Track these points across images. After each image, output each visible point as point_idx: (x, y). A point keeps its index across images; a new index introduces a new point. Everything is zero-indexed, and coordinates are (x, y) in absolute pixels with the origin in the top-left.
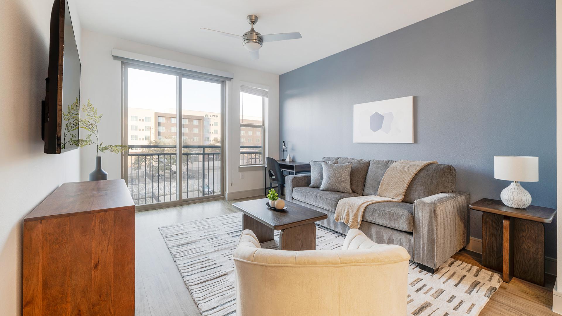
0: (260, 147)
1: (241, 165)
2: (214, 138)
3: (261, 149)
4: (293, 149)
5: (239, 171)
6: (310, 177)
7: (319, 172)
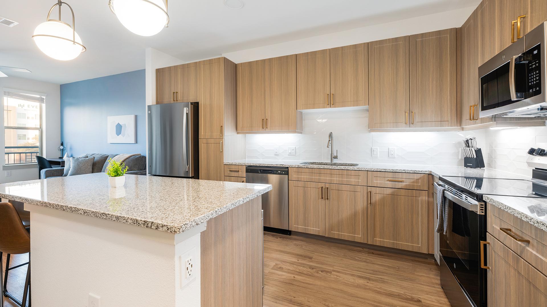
0: (37, 147)
1: (6, 164)
2: (36, 135)
3: (39, 148)
4: (71, 149)
5: (3, 170)
6: (64, 169)
7: (69, 165)
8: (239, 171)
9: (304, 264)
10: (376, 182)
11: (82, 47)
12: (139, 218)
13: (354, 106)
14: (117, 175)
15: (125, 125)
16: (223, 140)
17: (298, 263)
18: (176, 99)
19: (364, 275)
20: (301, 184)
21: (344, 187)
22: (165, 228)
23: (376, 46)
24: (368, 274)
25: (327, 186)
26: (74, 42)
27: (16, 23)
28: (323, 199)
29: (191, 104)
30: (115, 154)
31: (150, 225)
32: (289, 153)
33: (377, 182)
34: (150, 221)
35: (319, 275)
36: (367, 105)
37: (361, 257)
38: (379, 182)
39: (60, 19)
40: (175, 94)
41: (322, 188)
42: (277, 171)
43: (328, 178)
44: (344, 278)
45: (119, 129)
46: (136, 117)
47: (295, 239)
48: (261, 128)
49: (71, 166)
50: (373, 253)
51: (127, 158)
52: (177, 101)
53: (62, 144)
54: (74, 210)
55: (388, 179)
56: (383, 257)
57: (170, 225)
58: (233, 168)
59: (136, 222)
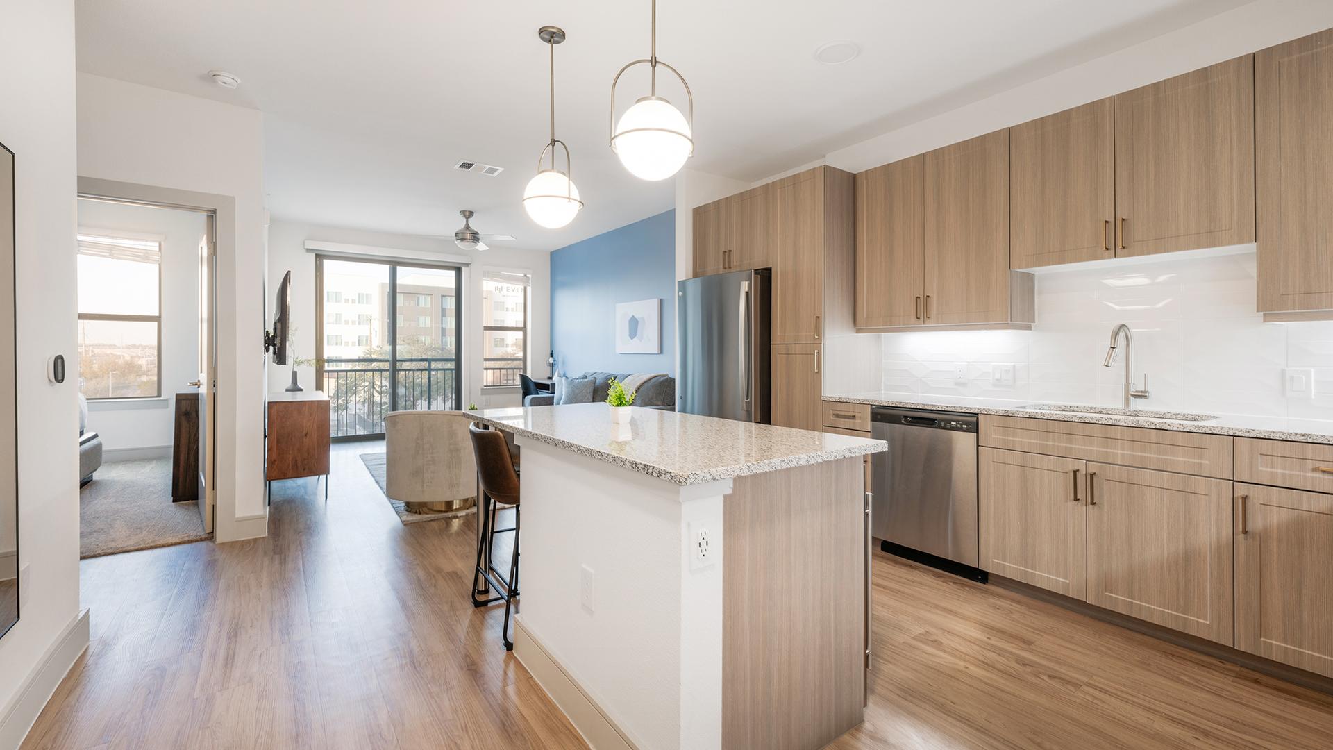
0: (520, 360)
3: (522, 362)
4: (563, 363)
5: (482, 394)
6: (553, 397)
7: (561, 390)
8: (855, 416)
9: (1002, 650)
10: (1269, 470)
11: (579, 203)
12: (638, 461)
13: (1198, 247)
14: (621, 404)
15: (643, 318)
16: (821, 346)
17: (988, 644)
18: (727, 265)
19: (1193, 720)
20: (1012, 457)
21: (1148, 477)
22: (668, 476)
23: (1286, 59)
24: (1208, 722)
25: (1091, 470)
26: (569, 198)
27: (501, 169)
28: (1079, 503)
29: (757, 272)
30: (626, 373)
31: (651, 470)
32: (997, 380)
33: (1271, 472)
34: (652, 465)
35: (1038, 682)
36: (1250, 241)
37: (1200, 678)
38: (1279, 471)
39: (553, 168)
40: (727, 254)
41: (1075, 472)
42: (949, 421)
43: (1095, 449)
44: (1114, 708)
45: (634, 326)
46: (661, 301)
47: (996, 595)
48: (913, 318)
49: (563, 393)
50: (1256, 681)
51: (646, 382)
52: (730, 268)
53: (552, 355)
54: (567, 446)
55: (1317, 464)
56: (1297, 699)
57: (675, 471)
58: (843, 410)
59: (635, 465)
